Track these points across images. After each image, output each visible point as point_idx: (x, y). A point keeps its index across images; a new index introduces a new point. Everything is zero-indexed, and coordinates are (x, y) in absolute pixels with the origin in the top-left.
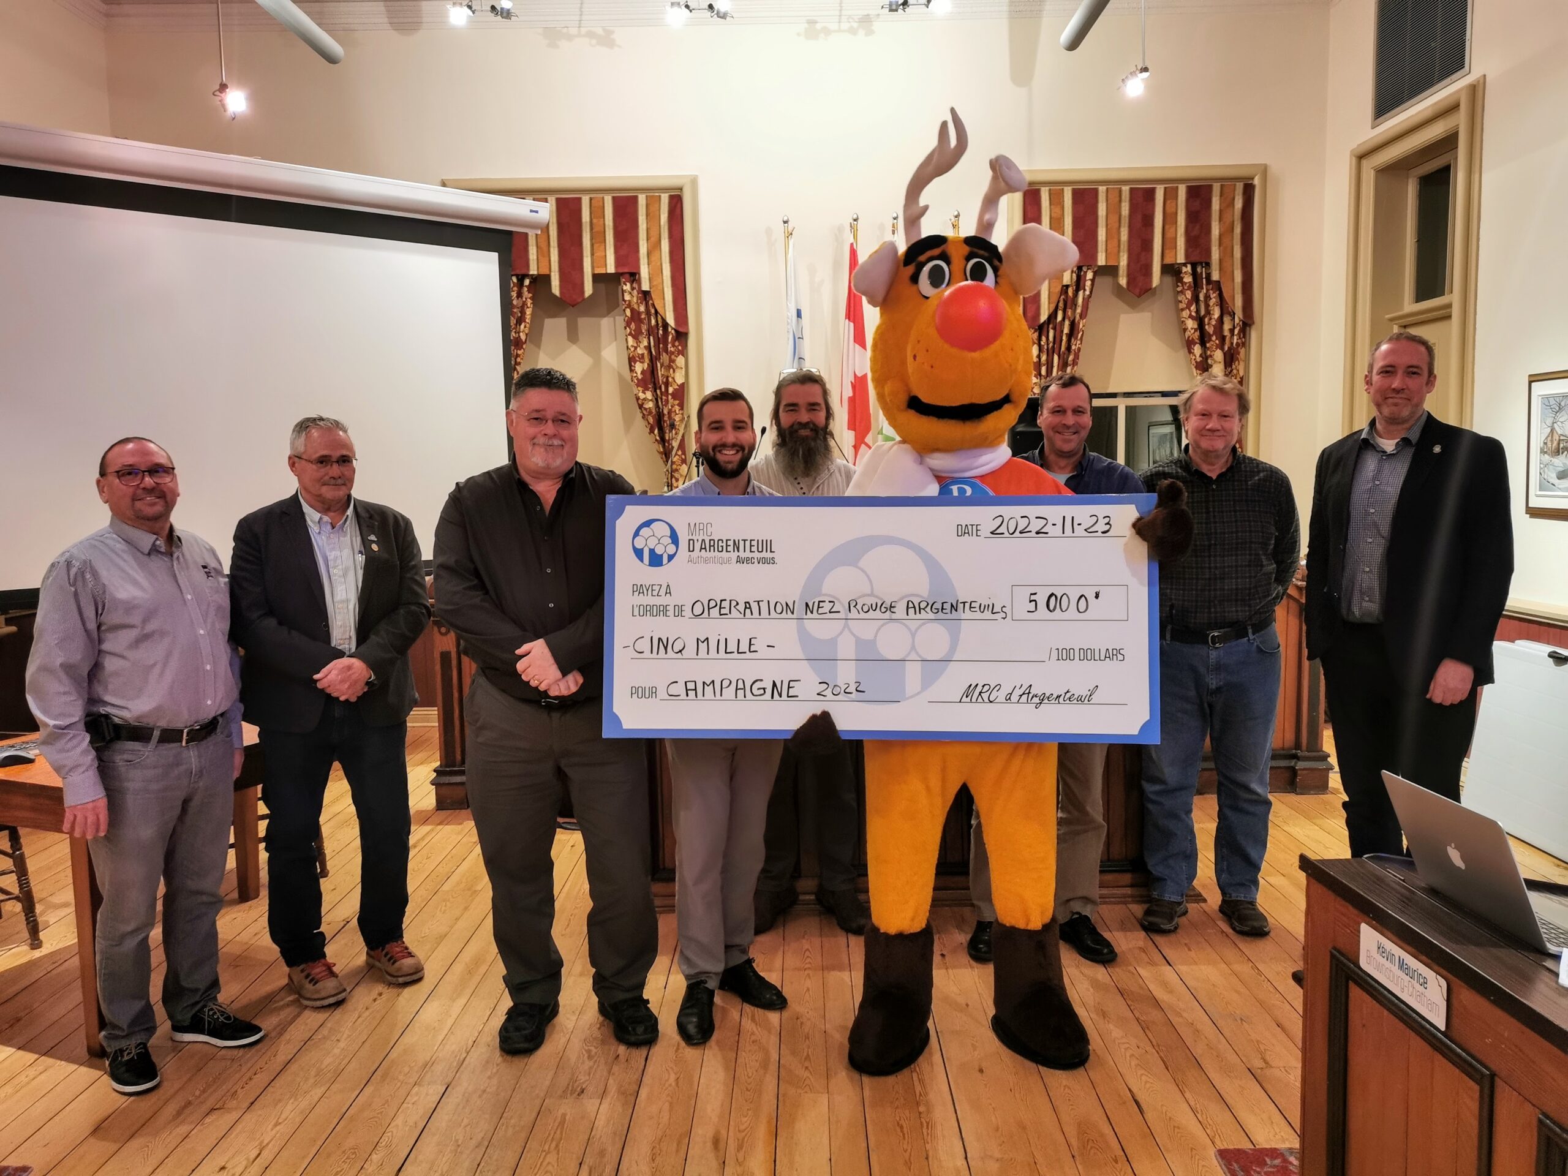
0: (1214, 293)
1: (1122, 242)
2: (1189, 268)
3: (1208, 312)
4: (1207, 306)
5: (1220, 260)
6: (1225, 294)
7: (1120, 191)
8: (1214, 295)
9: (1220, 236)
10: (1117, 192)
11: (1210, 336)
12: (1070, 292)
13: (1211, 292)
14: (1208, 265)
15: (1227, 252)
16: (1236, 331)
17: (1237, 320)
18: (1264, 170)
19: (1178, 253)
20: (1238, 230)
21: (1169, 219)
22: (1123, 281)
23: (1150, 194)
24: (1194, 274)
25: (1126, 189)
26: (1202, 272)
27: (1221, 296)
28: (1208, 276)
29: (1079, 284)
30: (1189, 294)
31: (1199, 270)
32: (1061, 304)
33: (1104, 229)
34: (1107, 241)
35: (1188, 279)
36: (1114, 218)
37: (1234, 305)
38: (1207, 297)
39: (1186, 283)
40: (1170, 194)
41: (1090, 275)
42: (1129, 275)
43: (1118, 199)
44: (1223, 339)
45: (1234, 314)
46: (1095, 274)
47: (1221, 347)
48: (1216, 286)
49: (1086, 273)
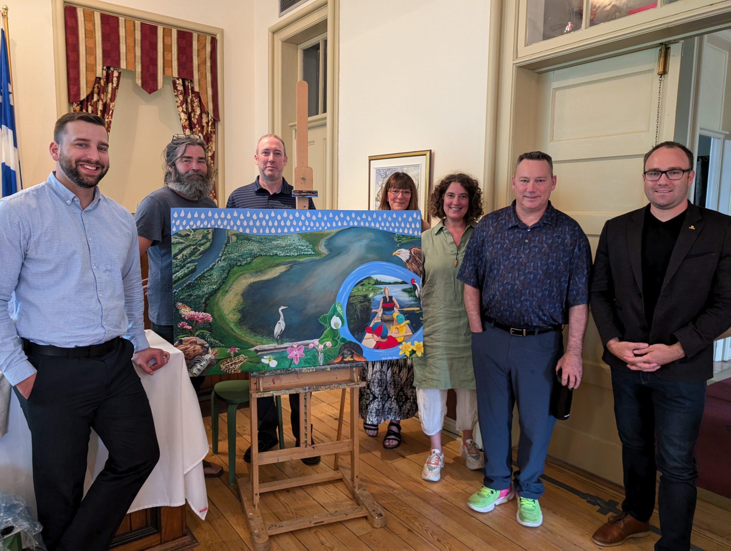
0: (196, 99)
1: (137, 56)
2: (180, 81)
3: (193, 110)
4: (192, 107)
5: (199, 80)
6: (203, 101)
7: (134, 23)
8: (196, 100)
9: (199, 65)
10: (132, 23)
11: (195, 124)
12: (102, 82)
13: (194, 98)
14: (192, 81)
15: (203, 76)
16: (210, 124)
17: (210, 118)
18: (222, 31)
19: (173, 70)
20: (208, 64)
21: (167, 48)
22: (139, 82)
23: (154, 29)
24: (184, 85)
25: (138, 23)
26: (188, 86)
27: (200, 101)
28: (192, 88)
29: (109, 78)
30: (181, 97)
31: (187, 83)
32: (96, 90)
33: (124, 46)
34: (126, 53)
35: (180, 88)
36: (130, 41)
37: (208, 108)
38: (192, 101)
39: (179, 90)
40: (167, 32)
41: (116, 74)
42: (142, 78)
43: (133, 28)
44: (203, 127)
45: (208, 114)
46: (120, 73)
47: (202, 131)
48: (197, 95)
49: (113, 72)
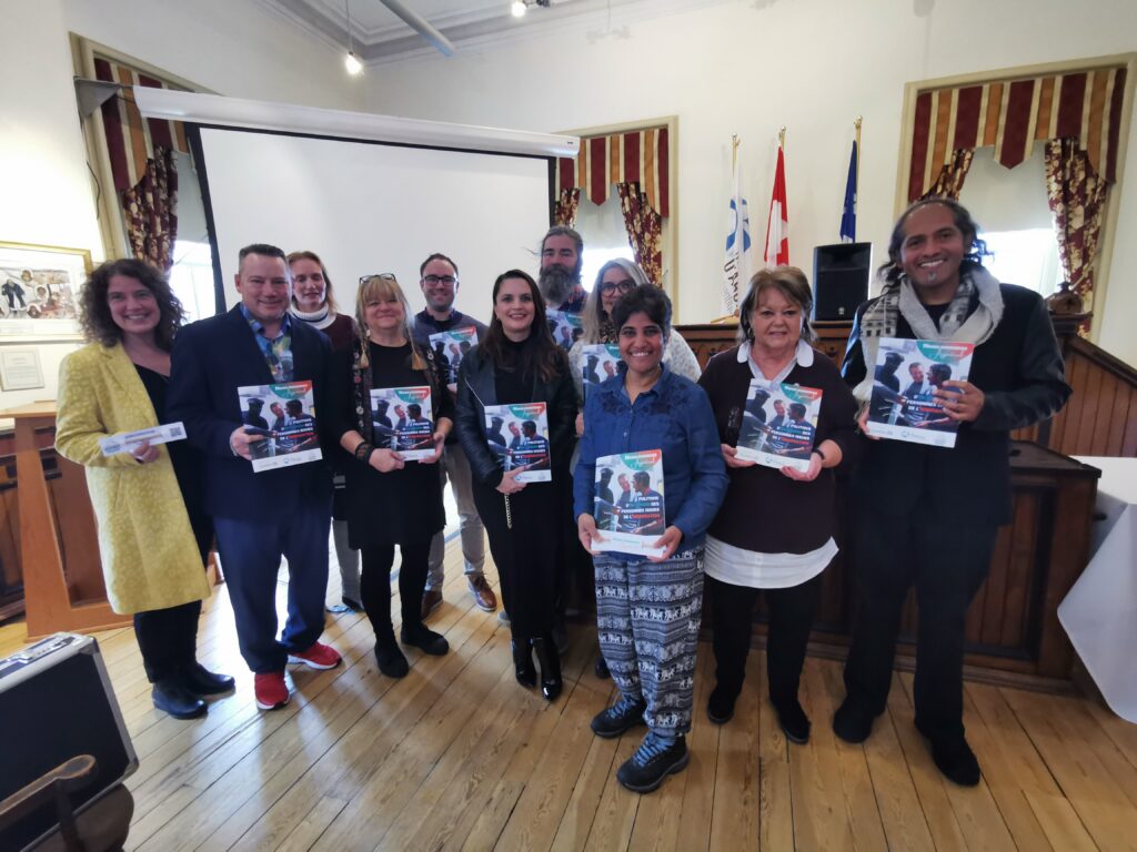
0: (1081, 160)
1: (999, 128)
2: (1059, 142)
3: (1073, 176)
4: (1072, 171)
5: (1089, 134)
6: (1092, 160)
7: (1002, 86)
8: (1081, 162)
9: (1091, 113)
10: (1000, 87)
11: (1073, 195)
12: (950, 170)
13: (1078, 160)
14: (1077, 138)
15: (1096, 127)
16: (1099, 190)
17: (1100, 181)
19: (1050, 131)
20: (1107, 107)
21: (1045, 104)
22: (997, 158)
23: (1028, 86)
24: (1063, 146)
25: (1007, 85)
26: (1071, 145)
27: (1087, 162)
28: (1077, 148)
29: (958, 163)
30: (1056, 163)
31: (1068, 143)
32: (941, 180)
33: (984, 118)
34: (986, 126)
35: (1057, 151)
36: (993, 109)
37: (1098, 168)
38: (1074, 165)
39: (1054, 155)
40: (1048, 84)
41: (968, 156)
42: (1003, 153)
43: (1000, 93)
44: (1085, 196)
45: (1098, 176)
46: (973, 154)
47: (1083, 203)
48: (1083, 155)
49: (964, 155)
